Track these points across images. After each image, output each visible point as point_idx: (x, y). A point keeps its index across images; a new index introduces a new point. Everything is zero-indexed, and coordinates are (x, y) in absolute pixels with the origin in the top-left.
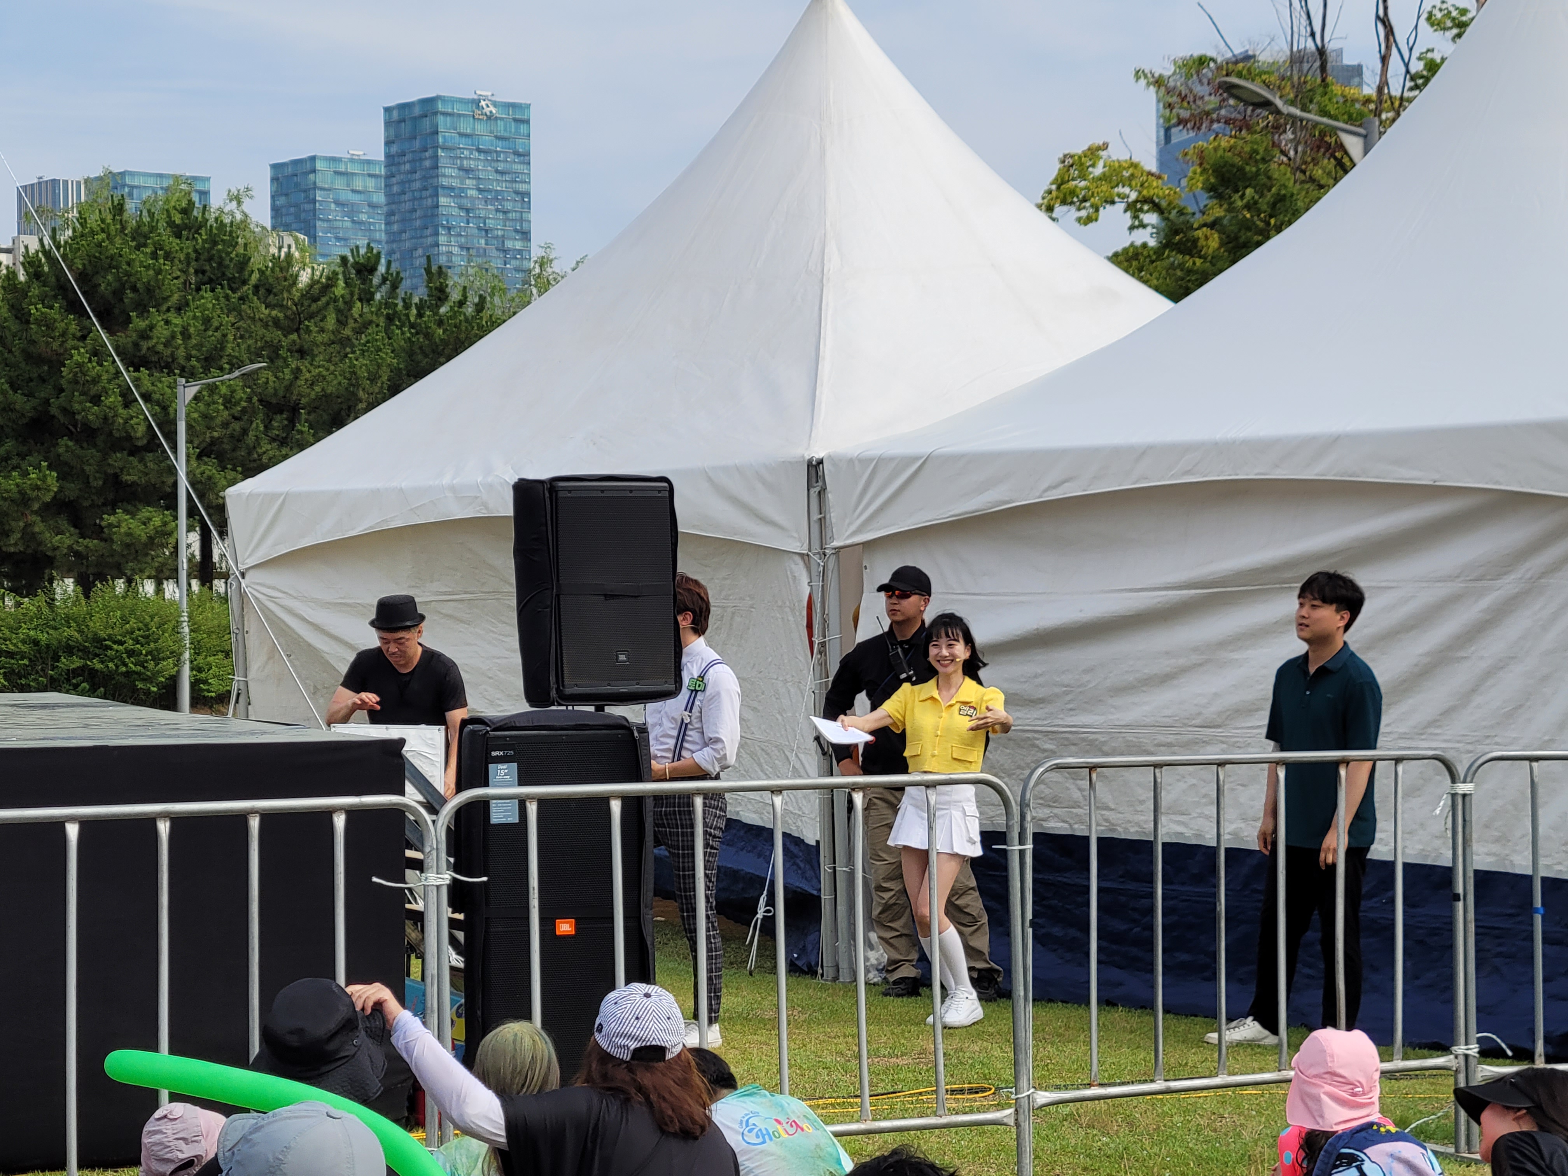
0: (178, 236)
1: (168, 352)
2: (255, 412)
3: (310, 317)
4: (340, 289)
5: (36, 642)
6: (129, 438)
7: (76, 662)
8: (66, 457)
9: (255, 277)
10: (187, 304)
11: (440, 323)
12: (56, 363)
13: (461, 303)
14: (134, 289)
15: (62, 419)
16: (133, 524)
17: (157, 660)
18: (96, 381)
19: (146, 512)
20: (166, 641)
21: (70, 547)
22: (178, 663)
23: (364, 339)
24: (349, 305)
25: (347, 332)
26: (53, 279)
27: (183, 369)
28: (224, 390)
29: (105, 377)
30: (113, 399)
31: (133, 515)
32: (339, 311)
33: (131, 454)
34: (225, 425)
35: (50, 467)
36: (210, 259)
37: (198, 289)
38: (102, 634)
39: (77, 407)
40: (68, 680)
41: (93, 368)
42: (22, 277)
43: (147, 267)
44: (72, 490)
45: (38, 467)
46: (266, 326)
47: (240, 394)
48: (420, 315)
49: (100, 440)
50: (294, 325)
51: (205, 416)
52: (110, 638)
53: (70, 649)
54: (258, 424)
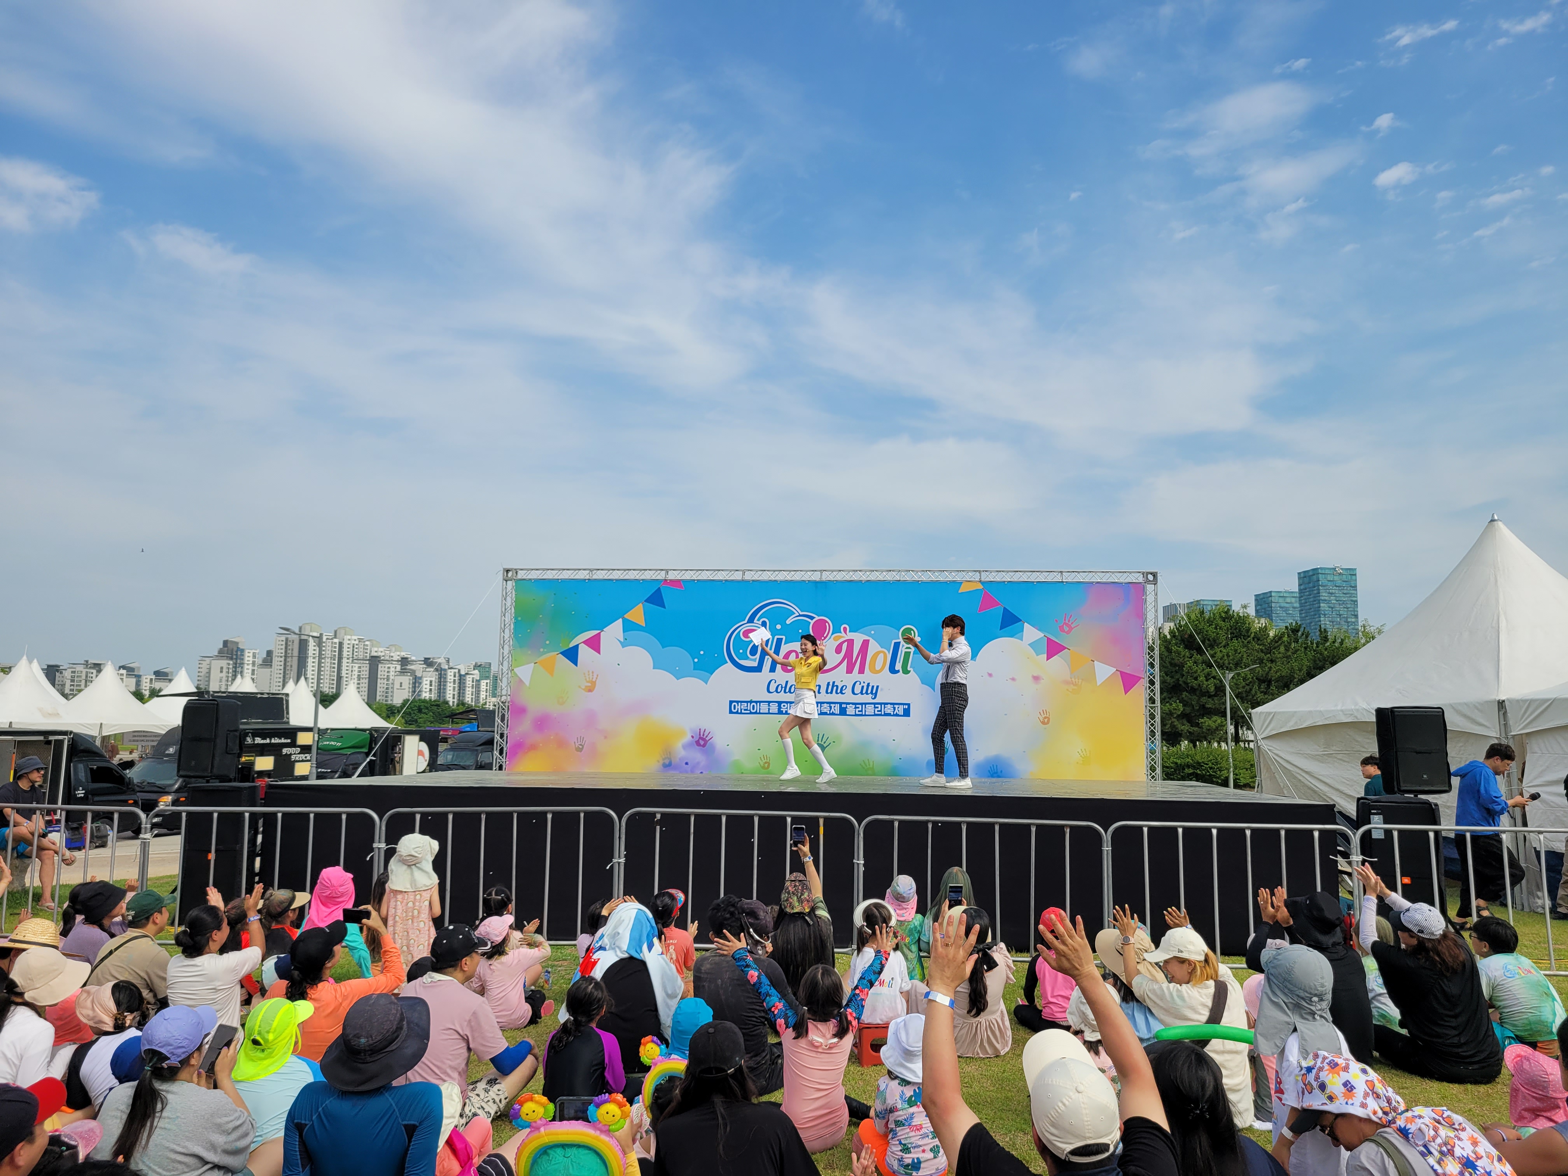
0: (1224, 621)
1: (1221, 662)
2: (1254, 683)
3: (1275, 648)
4: (1285, 639)
5: (1176, 763)
6: (1208, 692)
7: (1191, 771)
8: (1186, 699)
9: (1252, 635)
10: (1228, 645)
11: (1326, 649)
12: (1182, 666)
13: (1334, 642)
14: (1209, 640)
15: (1184, 685)
16: (1210, 722)
17: (1221, 771)
18: (1196, 672)
19: (1215, 718)
20: (1224, 764)
21: (1187, 730)
22: (1229, 772)
23: (1295, 656)
24: (1290, 644)
25: (1289, 653)
26: (1179, 638)
27: (1227, 668)
28: (1243, 675)
29: (1199, 671)
30: (1202, 678)
31: (1210, 719)
32: (1285, 646)
33: (1209, 697)
34: (1244, 687)
35: (1180, 702)
36: (1236, 629)
37: (1232, 640)
38: (1200, 761)
39: (1189, 681)
40: (1188, 777)
41: (1195, 668)
42: (1169, 637)
43: (1213, 633)
44: (1188, 710)
45: (1176, 702)
46: (1258, 652)
47: (1249, 676)
48: (1317, 647)
49: (1198, 693)
50: (1268, 651)
51: (1236, 684)
52: (1203, 762)
53: (1188, 766)
54: (1256, 687)
